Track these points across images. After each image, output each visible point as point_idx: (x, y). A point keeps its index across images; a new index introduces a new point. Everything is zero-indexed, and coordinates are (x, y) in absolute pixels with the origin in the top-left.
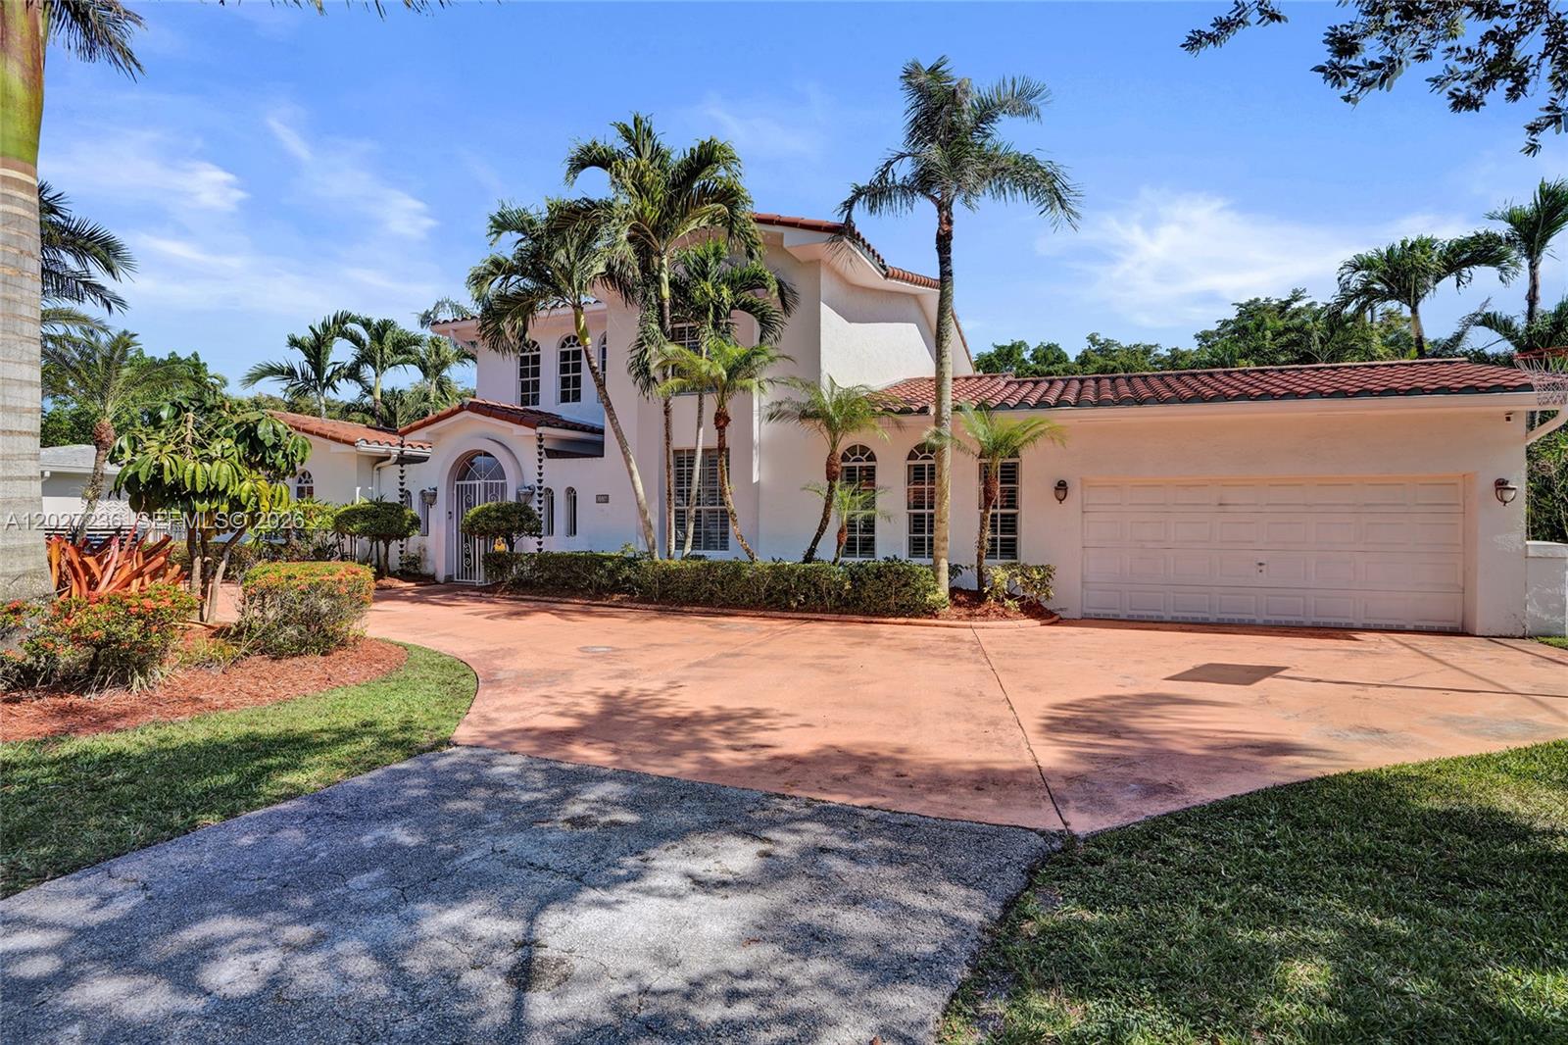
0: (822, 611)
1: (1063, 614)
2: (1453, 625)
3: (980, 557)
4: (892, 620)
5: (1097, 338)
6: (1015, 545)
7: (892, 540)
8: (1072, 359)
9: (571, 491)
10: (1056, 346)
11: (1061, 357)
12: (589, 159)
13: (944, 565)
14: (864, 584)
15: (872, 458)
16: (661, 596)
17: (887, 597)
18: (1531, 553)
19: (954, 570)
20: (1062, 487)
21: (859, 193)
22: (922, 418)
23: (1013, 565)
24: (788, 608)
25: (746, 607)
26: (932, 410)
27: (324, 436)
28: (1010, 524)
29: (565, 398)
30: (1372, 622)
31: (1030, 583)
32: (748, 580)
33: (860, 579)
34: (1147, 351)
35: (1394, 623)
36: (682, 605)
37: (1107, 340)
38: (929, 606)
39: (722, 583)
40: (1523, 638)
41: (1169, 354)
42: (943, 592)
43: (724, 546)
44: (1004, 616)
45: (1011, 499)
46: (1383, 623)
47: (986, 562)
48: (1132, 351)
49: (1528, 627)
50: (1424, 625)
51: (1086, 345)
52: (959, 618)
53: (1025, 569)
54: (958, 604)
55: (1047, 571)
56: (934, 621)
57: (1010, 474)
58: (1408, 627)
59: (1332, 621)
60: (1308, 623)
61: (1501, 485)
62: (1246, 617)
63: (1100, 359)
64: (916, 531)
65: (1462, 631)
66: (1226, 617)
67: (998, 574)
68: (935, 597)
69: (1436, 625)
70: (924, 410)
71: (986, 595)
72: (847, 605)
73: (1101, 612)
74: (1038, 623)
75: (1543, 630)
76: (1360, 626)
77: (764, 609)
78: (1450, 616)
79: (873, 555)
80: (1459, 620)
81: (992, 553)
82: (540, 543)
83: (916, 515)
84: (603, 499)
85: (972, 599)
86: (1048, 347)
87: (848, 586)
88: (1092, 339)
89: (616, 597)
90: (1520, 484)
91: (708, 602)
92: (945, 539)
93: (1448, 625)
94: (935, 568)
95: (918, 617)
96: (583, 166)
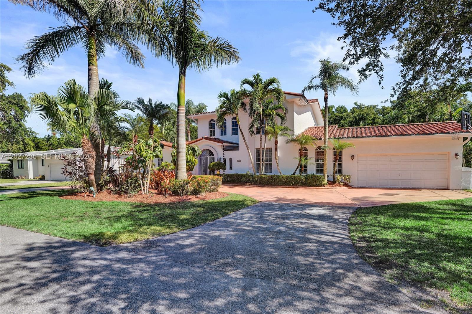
0: (298, 186)
1: (353, 186)
2: (445, 187)
3: (334, 173)
4: (314, 187)
5: (357, 103)
6: (341, 170)
7: (312, 169)
8: (349, 111)
9: (231, 159)
10: (344, 106)
11: (345, 111)
12: (245, 82)
13: (326, 175)
14: (308, 179)
15: (307, 150)
16: (259, 183)
17: (313, 182)
18: (463, 170)
19: (328, 176)
20: (353, 156)
21: (306, 88)
22: (320, 141)
23: (341, 175)
24: (290, 185)
25: (280, 185)
26: (323, 139)
27: (168, 146)
28: (340, 165)
29: (222, 134)
30: (426, 187)
31: (346, 179)
32: (281, 179)
33: (307, 178)
34: (374, 107)
35: (431, 187)
36: (265, 185)
37: (361, 104)
38: (323, 184)
39: (274, 180)
40: (460, 190)
41: (382, 108)
42: (326, 181)
43: (271, 172)
44: (340, 186)
45: (340, 160)
46: (429, 187)
47: (335, 174)
48: (369, 107)
49: (462, 187)
50: (438, 188)
51: (354, 105)
52: (330, 187)
53: (344, 176)
54: (329, 184)
55: (349, 176)
56: (324, 188)
57: (341, 153)
58: (434, 188)
59: (417, 187)
60: (411, 188)
61: (456, 154)
62: (396, 187)
63: (358, 111)
64: (317, 167)
65: (447, 189)
66: (392, 187)
67: (338, 177)
68: (324, 182)
69: (441, 188)
70: (321, 139)
71: (336, 181)
72: (304, 184)
73: (362, 186)
74: (347, 188)
75: (465, 188)
76: (423, 188)
77: (285, 186)
78: (444, 185)
79: (307, 173)
80: (447, 186)
81: (336, 173)
82: (224, 172)
83: (317, 164)
84: (239, 161)
85: (332, 183)
86: (341, 107)
87: (304, 180)
88: (356, 103)
89: (248, 184)
90: (461, 154)
91: (271, 185)
92: (326, 169)
93: (444, 188)
94: (324, 176)
95: (320, 187)
96: (244, 83)
